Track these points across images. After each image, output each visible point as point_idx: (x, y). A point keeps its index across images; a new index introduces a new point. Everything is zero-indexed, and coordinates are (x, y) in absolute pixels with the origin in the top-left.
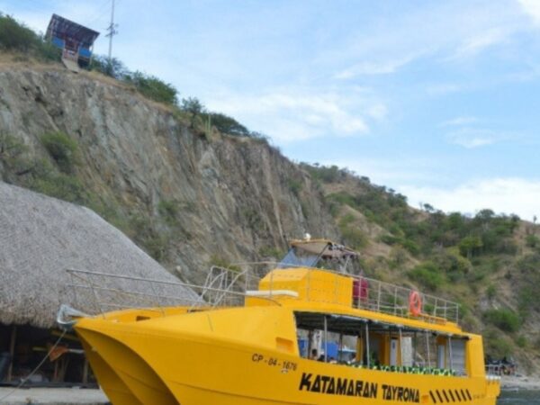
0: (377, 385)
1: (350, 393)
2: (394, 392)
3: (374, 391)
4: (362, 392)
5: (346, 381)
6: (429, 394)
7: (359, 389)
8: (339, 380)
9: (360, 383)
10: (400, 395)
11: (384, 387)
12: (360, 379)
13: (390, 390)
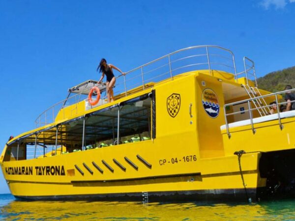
0: (32, 167)
1: (20, 174)
2: (43, 170)
3: (31, 171)
4: (25, 173)
5: (17, 168)
6: (74, 168)
7: (23, 171)
8: (15, 168)
9: (23, 168)
10: (48, 171)
11: (37, 168)
12: (23, 166)
13: (40, 169)
